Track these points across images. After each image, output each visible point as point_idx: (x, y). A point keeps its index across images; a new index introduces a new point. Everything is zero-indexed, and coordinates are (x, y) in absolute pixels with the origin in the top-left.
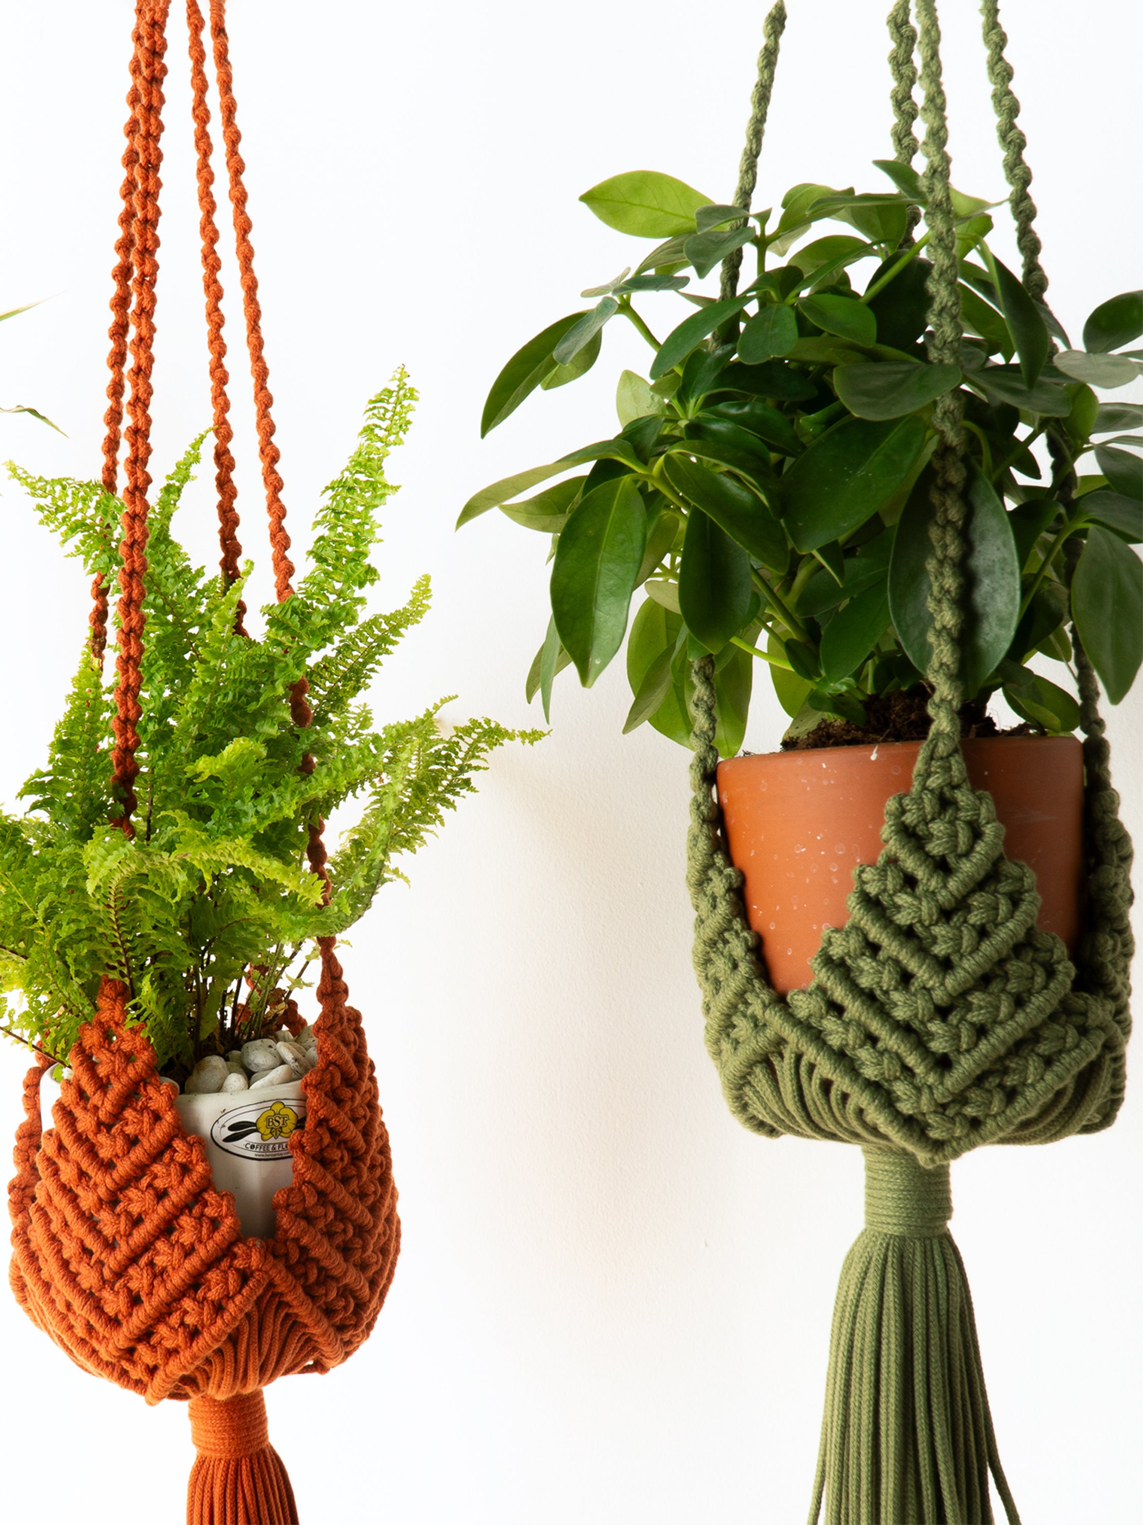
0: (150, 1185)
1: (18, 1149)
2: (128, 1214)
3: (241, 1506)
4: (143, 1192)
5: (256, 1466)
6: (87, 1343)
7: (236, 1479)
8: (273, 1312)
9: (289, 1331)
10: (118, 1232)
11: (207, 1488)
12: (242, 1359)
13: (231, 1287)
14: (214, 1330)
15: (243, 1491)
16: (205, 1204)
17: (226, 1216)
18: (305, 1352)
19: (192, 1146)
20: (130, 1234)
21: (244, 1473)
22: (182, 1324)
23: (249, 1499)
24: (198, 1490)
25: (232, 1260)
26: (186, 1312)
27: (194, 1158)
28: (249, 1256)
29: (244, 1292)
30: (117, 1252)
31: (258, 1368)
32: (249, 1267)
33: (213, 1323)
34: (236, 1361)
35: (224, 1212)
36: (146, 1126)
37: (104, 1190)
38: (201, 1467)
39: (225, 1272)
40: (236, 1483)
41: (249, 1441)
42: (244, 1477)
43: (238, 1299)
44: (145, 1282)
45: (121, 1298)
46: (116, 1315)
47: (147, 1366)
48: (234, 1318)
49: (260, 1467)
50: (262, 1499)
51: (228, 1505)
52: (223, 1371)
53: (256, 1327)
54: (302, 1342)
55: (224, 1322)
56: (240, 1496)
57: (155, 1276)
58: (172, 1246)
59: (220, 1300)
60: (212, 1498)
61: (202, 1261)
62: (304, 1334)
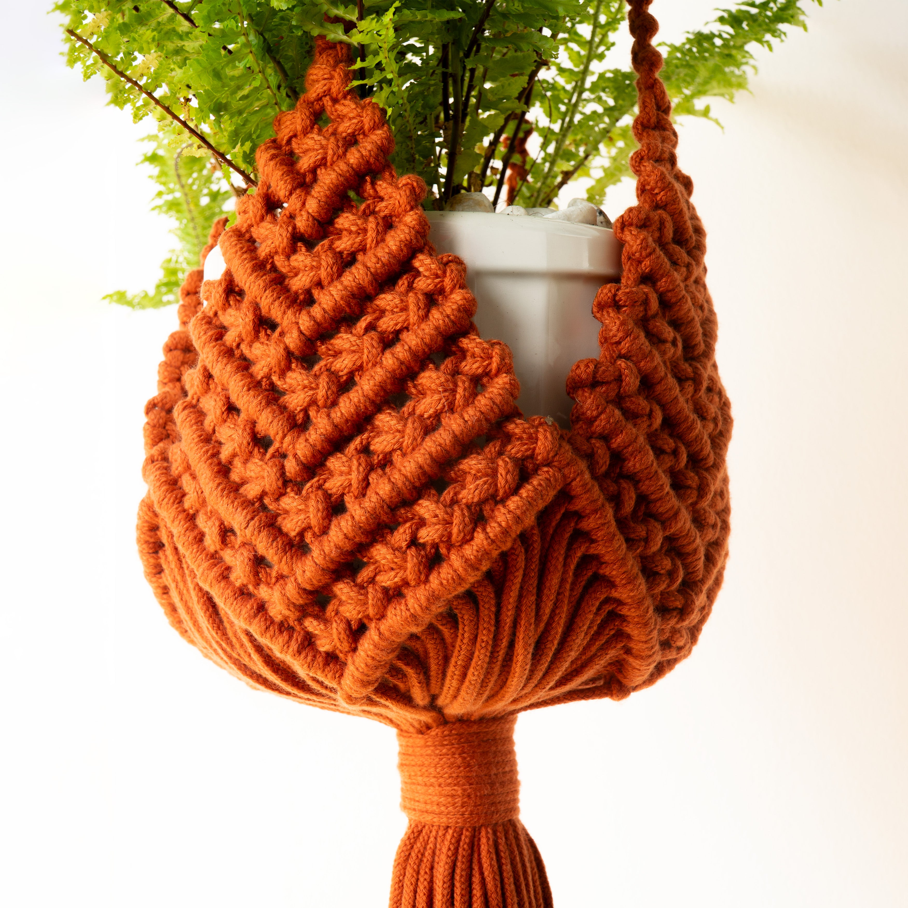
0: (371, 327)
1: (166, 365)
2: (333, 374)
3: (477, 892)
4: (360, 337)
5: (502, 841)
6: (250, 595)
7: (471, 855)
8: (565, 543)
9: (586, 589)
10: (313, 402)
11: (425, 867)
12: (508, 620)
13: (501, 481)
14: (469, 551)
15: (482, 873)
16: (463, 354)
17: (499, 372)
18: (603, 639)
19: (446, 264)
20: (334, 403)
21: (484, 848)
22: (414, 542)
23: (490, 886)
24: (409, 871)
25: (504, 445)
26: (422, 523)
27: (448, 282)
28: (533, 439)
29: (524, 492)
30: (311, 430)
31: (532, 641)
32: (532, 456)
33: (468, 539)
34: (498, 623)
35: (494, 366)
36: (371, 234)
37: (295, 334)
38: (416, 838)
39: (493, 461)
40: (471, 862)
41: (493, 804)
42: (484, 853)
43: (514, 502)
44: (355, 477)
45: (312, 503)
46: (301, 534)
47: (348, 623)
48: (505, 532)
49: (509, 845)
50: (510, 888)
51: (458, 891)
52: (474, 639)
53: (535, 566)
54: (603, 614)
55: (488, 537)
56: (476, 879)
57: (371, 468)
58: (403, 420)
59: (482, 502)
60: (431, 882)
61: (455, 436)
62: (608, 600)
